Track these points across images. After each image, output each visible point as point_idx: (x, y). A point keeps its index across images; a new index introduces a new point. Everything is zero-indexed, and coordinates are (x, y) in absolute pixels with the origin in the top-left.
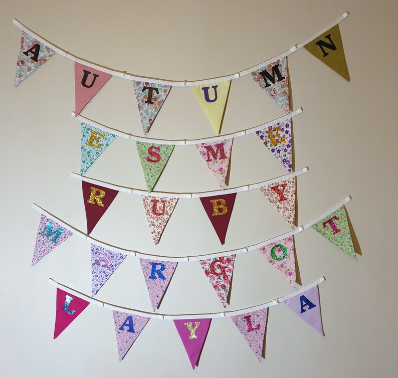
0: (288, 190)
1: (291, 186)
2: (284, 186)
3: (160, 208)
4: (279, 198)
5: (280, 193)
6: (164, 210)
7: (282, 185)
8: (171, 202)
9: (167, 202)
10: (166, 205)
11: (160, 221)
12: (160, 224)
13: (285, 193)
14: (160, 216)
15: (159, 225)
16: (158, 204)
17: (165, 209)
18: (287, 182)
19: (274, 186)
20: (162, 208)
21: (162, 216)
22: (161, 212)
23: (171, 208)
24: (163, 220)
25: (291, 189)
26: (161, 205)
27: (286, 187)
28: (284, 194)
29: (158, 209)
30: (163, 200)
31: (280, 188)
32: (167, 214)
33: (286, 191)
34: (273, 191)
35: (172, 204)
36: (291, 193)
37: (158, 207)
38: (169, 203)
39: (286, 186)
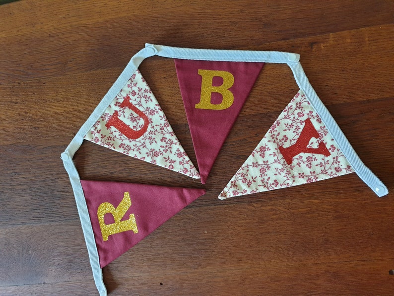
0: (314, 163)
1: (327, 166)
2: (322, 149)
3: (133, 119)
4: (286, 145)
5: (301, 145)
6: (141, 114)
7: (322, 145)
8: (136, 89)
9: (131, 96)
10: (134, 103)
11: (158, 137)
12: (163, 139)
13: (305, 156)
14: (149, 128)
15: (164, 144)
16: (121, 118)
17: (141, 109)
18: (333, 154)
19: (317, 126)
20: (135, 115)
21: (150, 126)
22: (142, 122)
23: (145, 97)
24: (158, 128)
25: (318, 170)
26: (128, 111)
27: (319, 157)
28: (302, 154)
29: (131, 125)
30: (121, 101)
31: (314, 143)
32: (152, 113)
33: (309, 160)
34: (302, 127)
35: (140, 90)
36: (307, 171)
37: (127, 122)
38: (134, 93)
39: (322, 156)
